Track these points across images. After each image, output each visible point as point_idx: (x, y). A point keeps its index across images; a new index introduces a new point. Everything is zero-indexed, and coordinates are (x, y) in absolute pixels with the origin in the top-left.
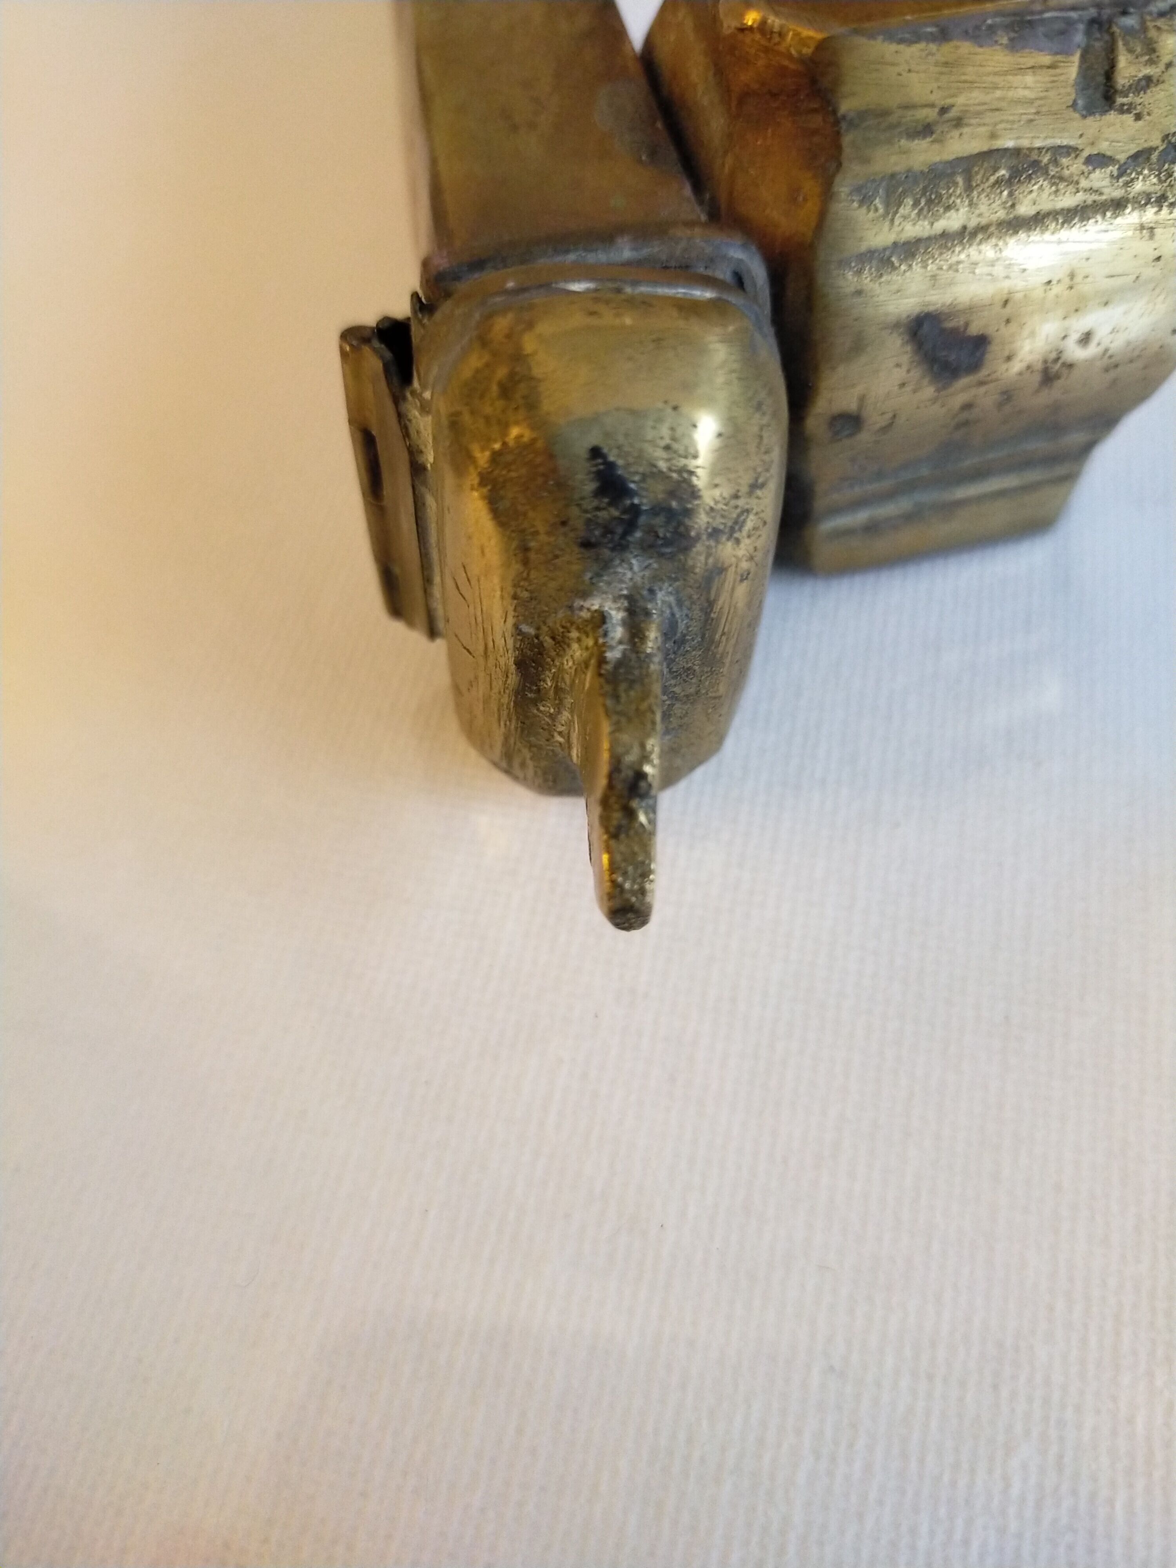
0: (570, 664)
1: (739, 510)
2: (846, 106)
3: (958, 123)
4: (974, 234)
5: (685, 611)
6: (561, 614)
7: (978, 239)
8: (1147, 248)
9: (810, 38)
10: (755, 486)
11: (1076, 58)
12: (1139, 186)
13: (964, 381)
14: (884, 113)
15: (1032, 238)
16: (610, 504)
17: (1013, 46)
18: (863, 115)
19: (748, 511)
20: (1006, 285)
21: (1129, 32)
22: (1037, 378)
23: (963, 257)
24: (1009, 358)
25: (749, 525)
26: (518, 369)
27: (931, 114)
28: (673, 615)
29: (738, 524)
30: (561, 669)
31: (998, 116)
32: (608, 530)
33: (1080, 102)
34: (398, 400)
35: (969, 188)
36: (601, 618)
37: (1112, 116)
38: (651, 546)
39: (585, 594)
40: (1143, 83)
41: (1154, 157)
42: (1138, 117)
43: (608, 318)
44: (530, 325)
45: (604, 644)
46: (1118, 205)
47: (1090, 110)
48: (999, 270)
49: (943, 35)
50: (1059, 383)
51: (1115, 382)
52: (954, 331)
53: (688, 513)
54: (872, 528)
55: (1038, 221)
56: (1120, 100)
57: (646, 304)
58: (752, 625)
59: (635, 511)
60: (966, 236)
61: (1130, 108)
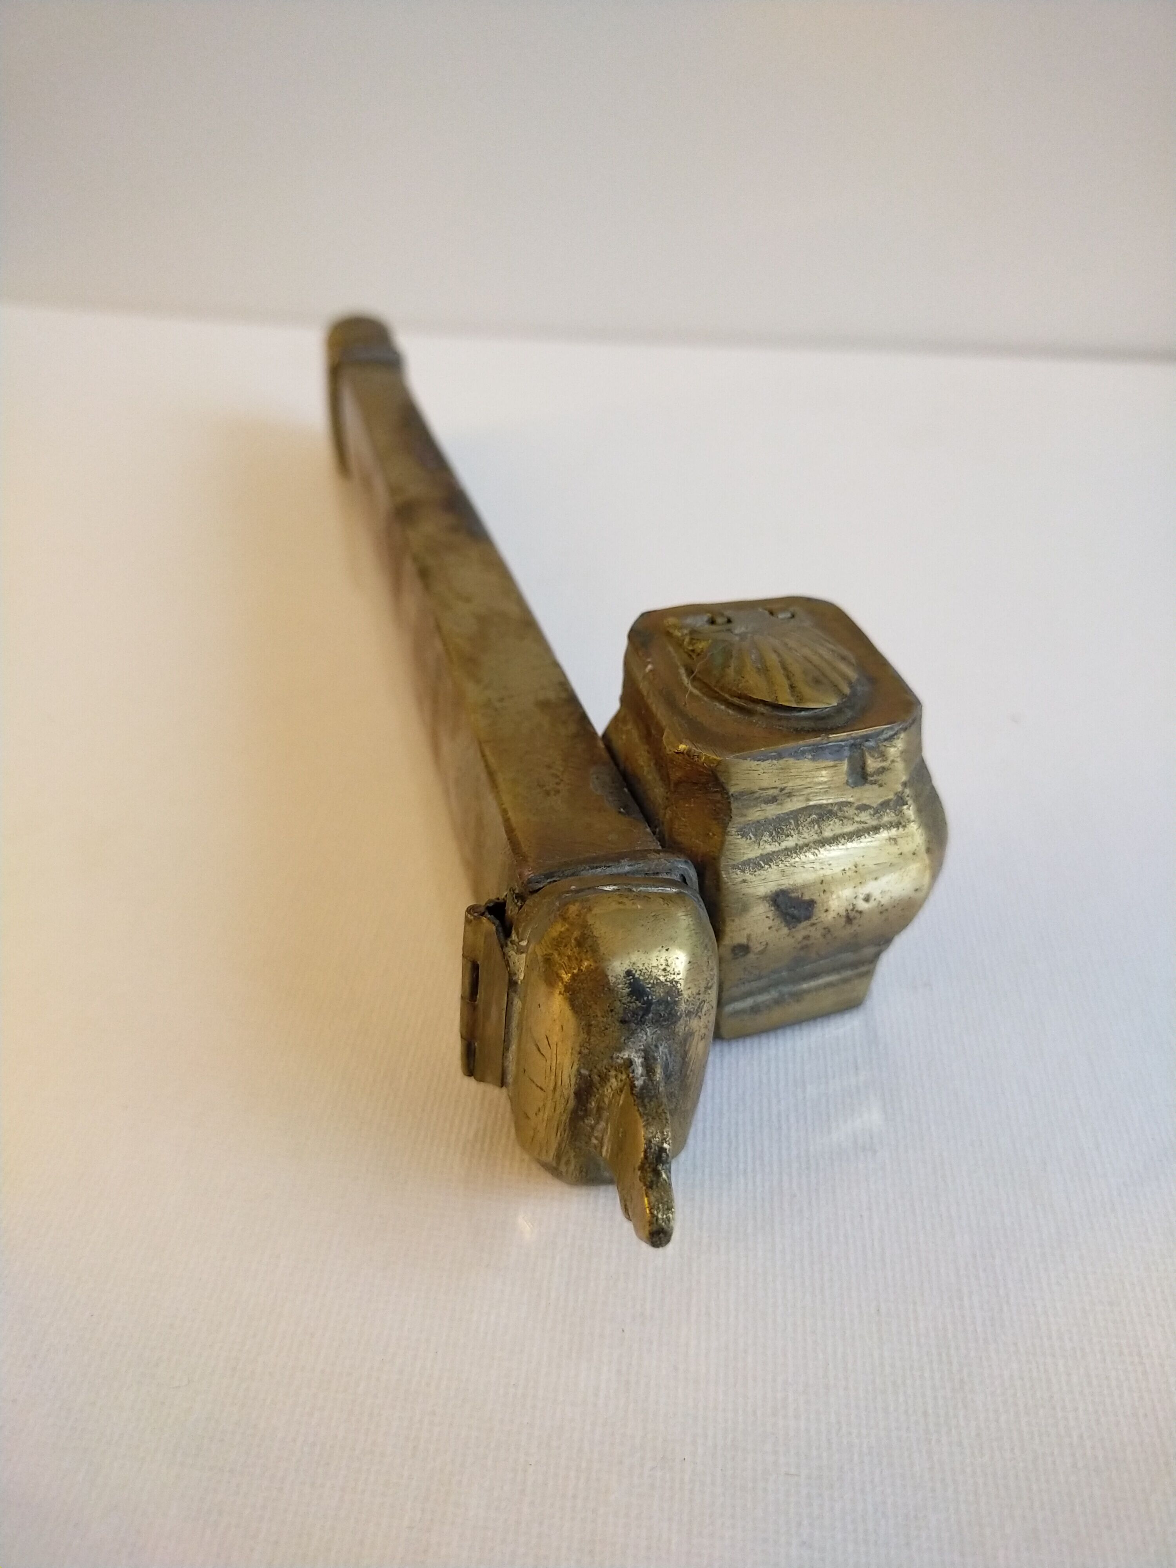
0: (609, 1090)
1: (700, 1000)
2: (732, 790)
3: (790, 795)
4: (801, 848)
5: (673, 1057)
6: (605, 1062)
7: (804, 851)
9: (715, 759)
10: (708, 988)
11: (846, 762)
12: (885, 819)
13: (805, 924)
14: (753, 793)
15: (832, 848)
16: (637, 1000)
17: (814, 759)
18: (742, 794)
19: (704, 1001)
20: (821, 872)
21: (871, 749)
22: (843, 920)
23: (797, 859)
24: (827, 911)
25: (705, 1009)
26: (585, 932)
27: (776, 792)
28: (667, 1059)
29: (700, 1008)
30: (603, 1095)
31: (809, 790)
32: (635, 1014)
33: (850, 781)
34: (503, 946)
35: (797, 825)
36: (630, 1063)
37: (867, 786)
38: (657, 1021)
39: (620, 1050)
40: (881, 770)
41: (891, 804)
42: (881, 786)
43: (629, 904)
44: (590, 910)
45: (633, 1077)
46: (876, 829)
47: (856, 784)
48: (817, 866)
49: (780, 756)
50: (855, 922)
51: (886, 920)
52: (796, 899)
53: (676, 1003)
54: (755, 1010)
55: (835, 840)
56: (870, 778)
57: (647, 897)
58: (704, 1067)
59: (649, 1003)
60: (798, 849)
61: (875, 782)
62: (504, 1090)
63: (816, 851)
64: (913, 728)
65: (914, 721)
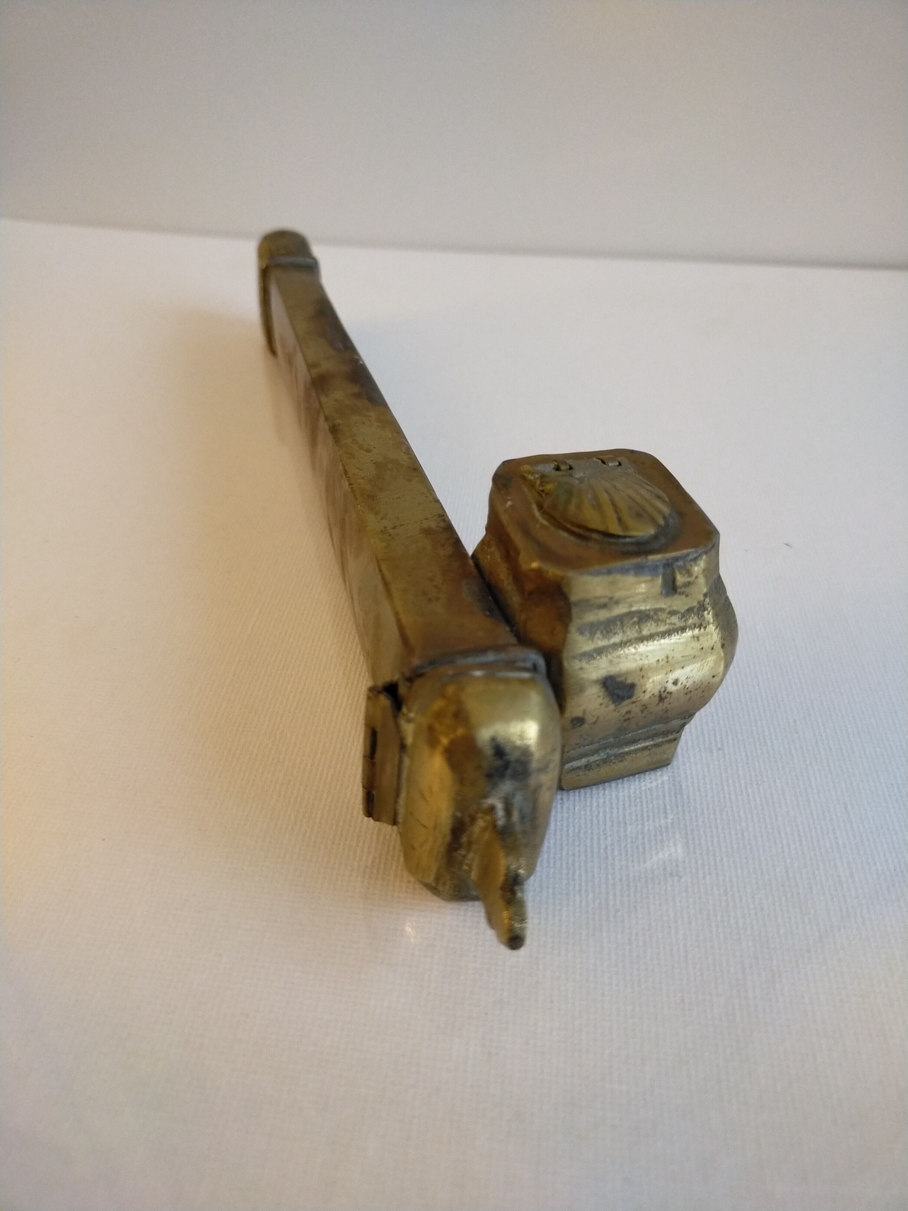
0: (478, 829)
1: (547, 761)
2: (573, 598)
3: (617, 602)
4: (626, 643)
5: (526, 803)
6: (474, 806)
7: (627, 645)
8: (696, 645)
10: (553, 751)
11: (660, 577)
12: (690, 621)
13: (627, 702)
14: (589, 600)
15: (649, 643)
16: (499, 759)
17: (635, 575)
18: (580, 601)
19: (550, 761)
20: (641, 663)
21: (680, 567)
22: (657, 699)
23: (622, 652)
24: (644, 692)
25: (551, 767)
26: (460, 707)
27: (606, 600)
28: (522, 805)
29: (547, 766)
30: (472, 832)
31: (632, 599)
32: (497, 770)
33: (664, 592)
34: (396, 717)
36: (493, 807)
37: (676, 596)
38: (514, 776)
39: (485, 797)
40: (687, 584)
41: (695, 610)
42: (687, 596)
43: (493, 686)
44: (463, 690)
45: (496, 818)
46: (683, 629)
47: (668, 595)
48: (637, 657)
49: (609, 572)
50: (666, 701)
51: (690, 699)
52: (621, 683)
53: (529, 762)
54: (588, 767)
55: (651, 637)
56: (679, 590)
57: (506, 681)
58: (549, 811)
59: (508, 762)
60: (623, 644)
61: (683, 593)
62: (395, 828)
63: (637, 646)
64: (713, 552)
65: (713, 546)
